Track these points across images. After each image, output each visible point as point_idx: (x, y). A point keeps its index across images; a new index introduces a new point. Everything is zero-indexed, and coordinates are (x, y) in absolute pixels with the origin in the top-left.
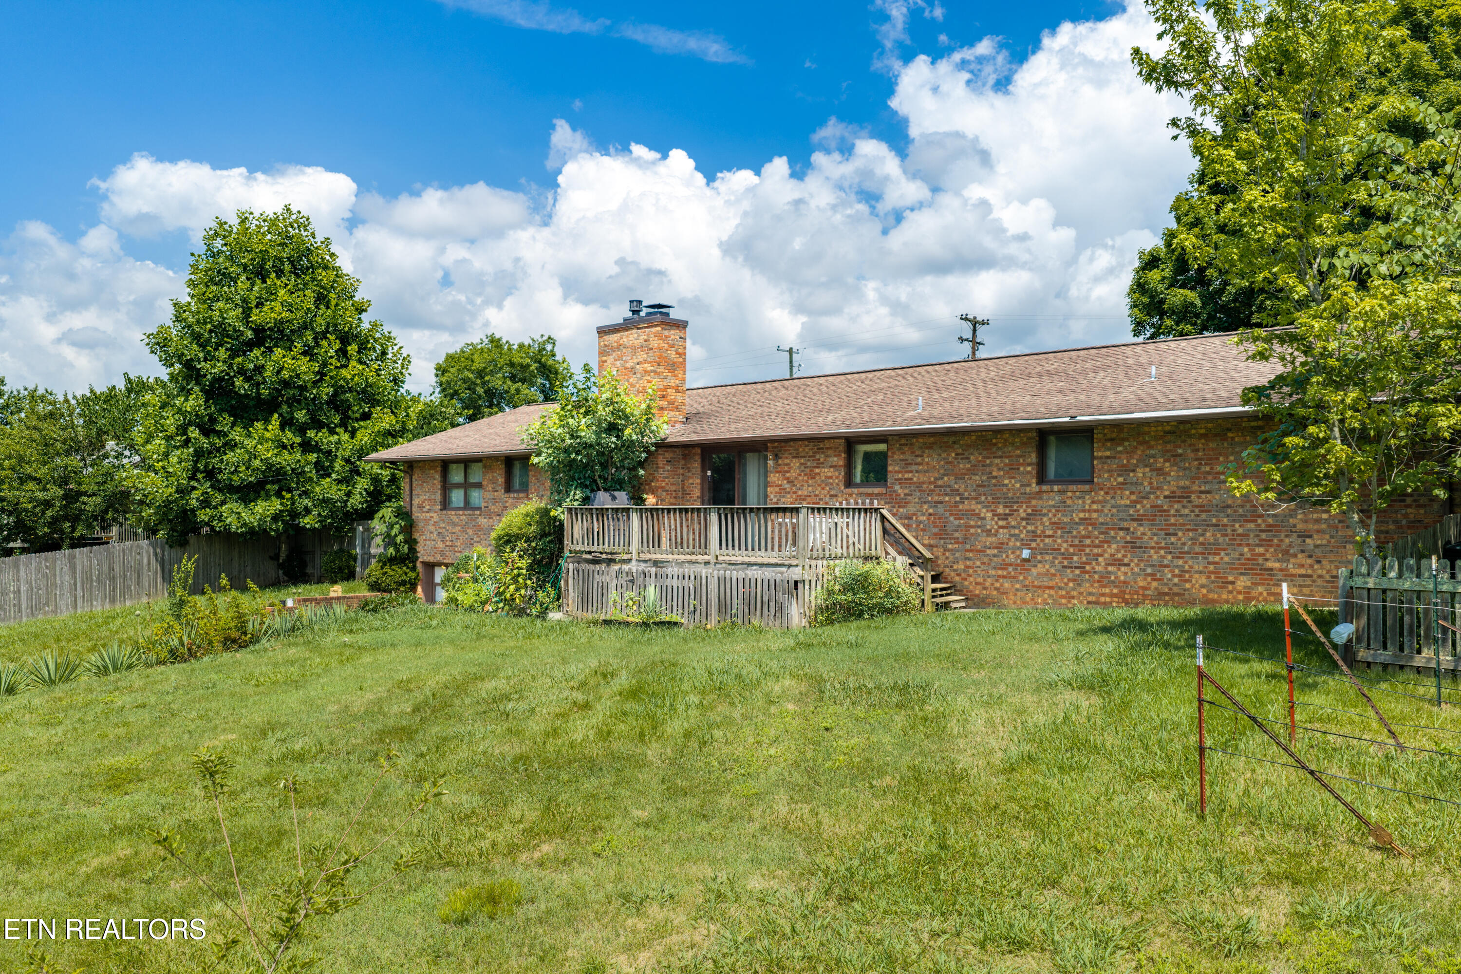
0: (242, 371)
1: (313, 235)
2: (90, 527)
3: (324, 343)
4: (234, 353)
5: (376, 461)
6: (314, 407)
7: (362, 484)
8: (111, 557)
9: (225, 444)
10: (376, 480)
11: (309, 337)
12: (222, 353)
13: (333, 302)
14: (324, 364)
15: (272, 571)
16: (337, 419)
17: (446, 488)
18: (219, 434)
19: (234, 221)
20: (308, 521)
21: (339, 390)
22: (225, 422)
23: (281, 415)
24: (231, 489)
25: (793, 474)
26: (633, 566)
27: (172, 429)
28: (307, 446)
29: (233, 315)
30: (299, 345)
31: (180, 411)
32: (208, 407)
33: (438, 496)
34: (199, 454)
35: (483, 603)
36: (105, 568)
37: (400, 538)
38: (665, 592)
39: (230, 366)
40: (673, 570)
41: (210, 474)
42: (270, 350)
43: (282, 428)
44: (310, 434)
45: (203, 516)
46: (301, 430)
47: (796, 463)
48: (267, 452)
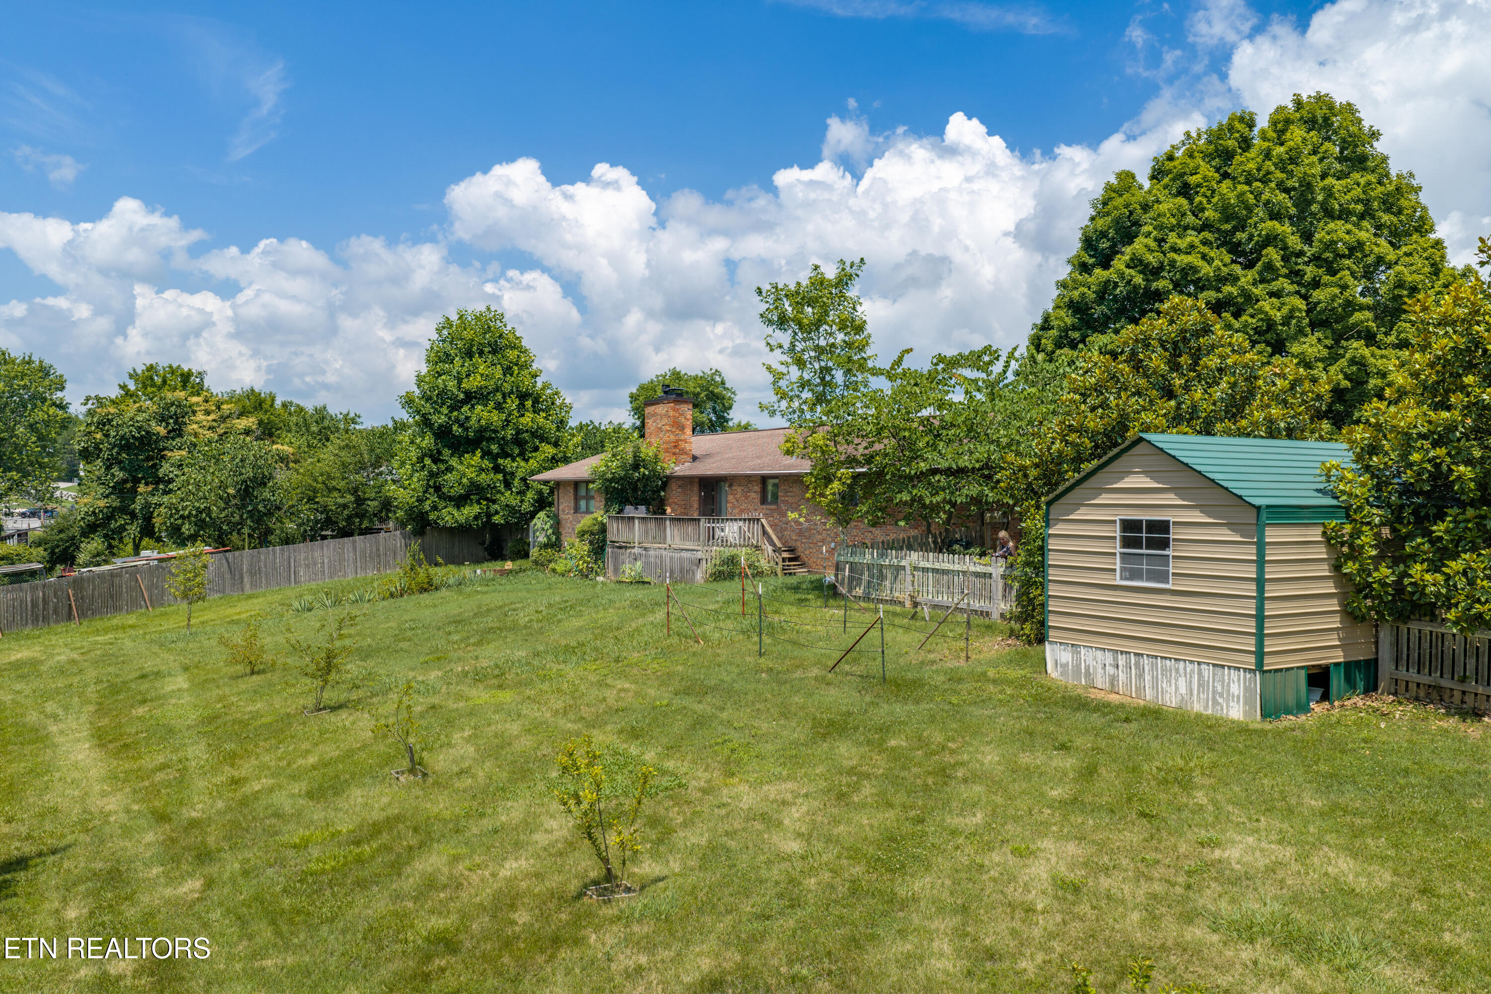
0: (457, 421)
1: (505, 326)
2: (371, 521)
3: (509, 401)
4: (452, 408)
5: (539, 481)
6: (503, 443)
7: (530, 495)
8: (377, 542)
9: (447, 469)
10: (540, 492)
11: (499, 396)
12: (445, 410)
13: (516, 372)
14: (510, 414)
15: (481, 552)
16: (517, 451)
17: (577, 499)
18: (442, 461)
19: (454, 317)
20: (497, 519)
21: (519, 432)
22: (446, 452)
23: (482, 449)
24: (451, 499)
25: (738, 496)
26: (636, 550)
27: (414, 459)
28: (497, 469)
29: (452, 384)
30: (492, 404)
31: (419, 447)
32: (437, 444)
33: (572, 505)
34: (432, 475)
35: (570, 571)
36: (374, 549)
37: (550, 531)
38: (647, 565)
39: (450, 418)
40: (652, 553)
41: (438, 489)
42: (473, 406)
43: (482, 458)
44: (500, 461)
45: (432, 517)
46: (494, 457)
47: (739, 489)
48: (471, 474)
